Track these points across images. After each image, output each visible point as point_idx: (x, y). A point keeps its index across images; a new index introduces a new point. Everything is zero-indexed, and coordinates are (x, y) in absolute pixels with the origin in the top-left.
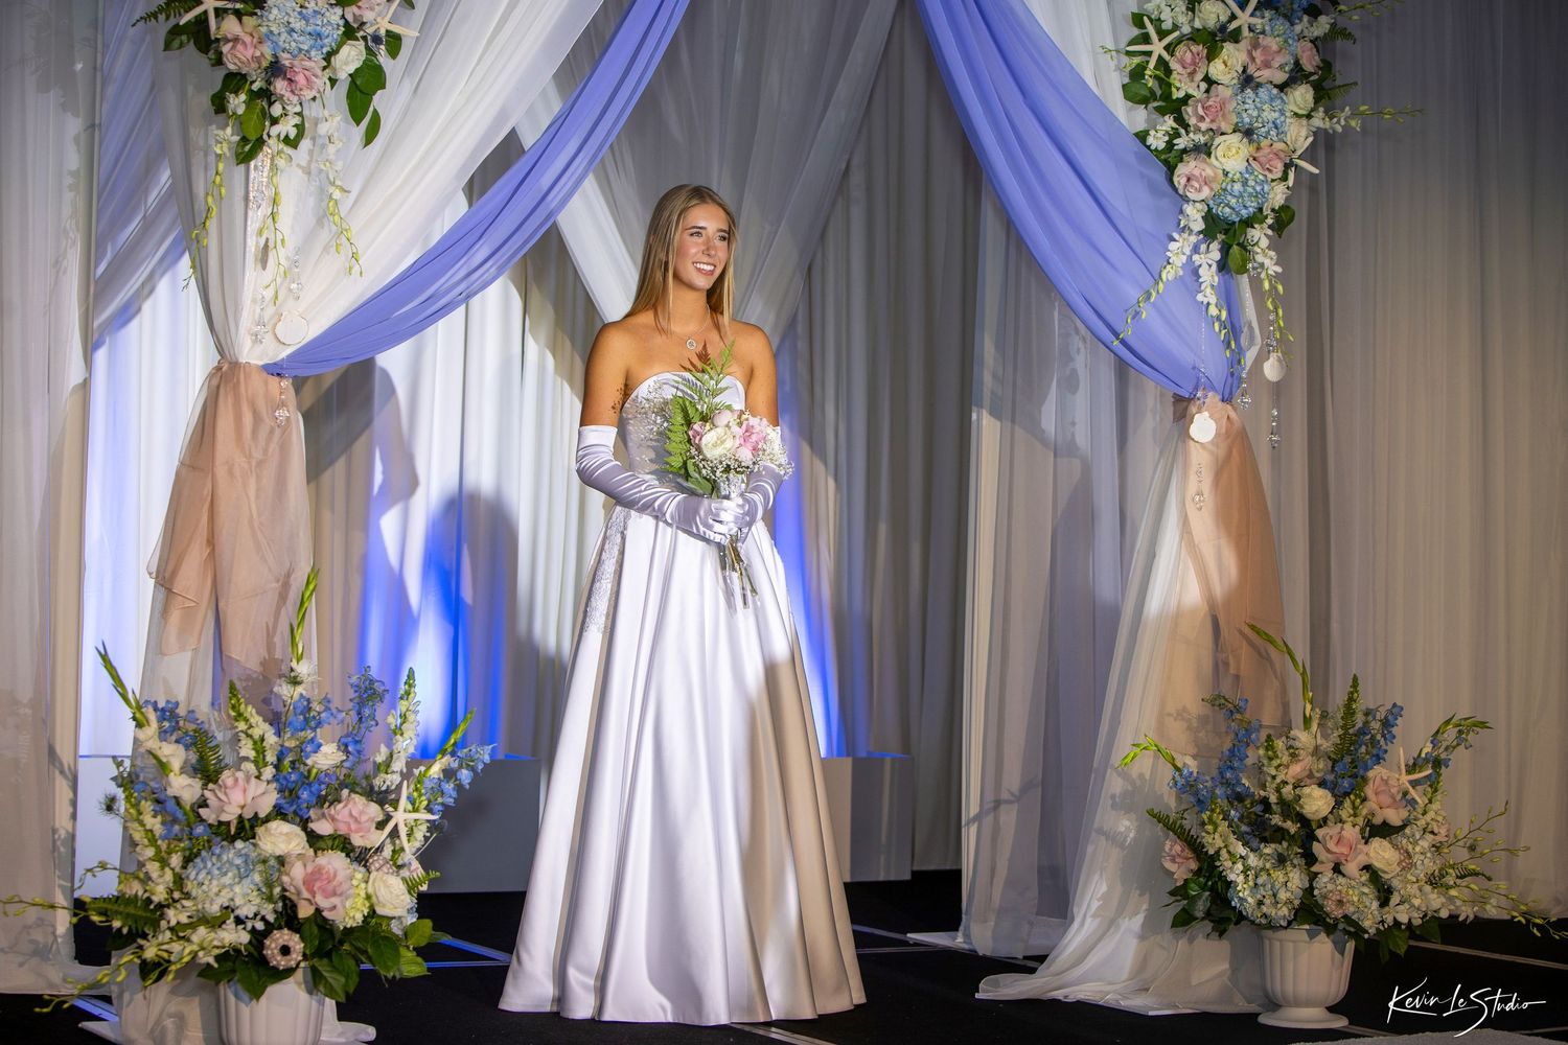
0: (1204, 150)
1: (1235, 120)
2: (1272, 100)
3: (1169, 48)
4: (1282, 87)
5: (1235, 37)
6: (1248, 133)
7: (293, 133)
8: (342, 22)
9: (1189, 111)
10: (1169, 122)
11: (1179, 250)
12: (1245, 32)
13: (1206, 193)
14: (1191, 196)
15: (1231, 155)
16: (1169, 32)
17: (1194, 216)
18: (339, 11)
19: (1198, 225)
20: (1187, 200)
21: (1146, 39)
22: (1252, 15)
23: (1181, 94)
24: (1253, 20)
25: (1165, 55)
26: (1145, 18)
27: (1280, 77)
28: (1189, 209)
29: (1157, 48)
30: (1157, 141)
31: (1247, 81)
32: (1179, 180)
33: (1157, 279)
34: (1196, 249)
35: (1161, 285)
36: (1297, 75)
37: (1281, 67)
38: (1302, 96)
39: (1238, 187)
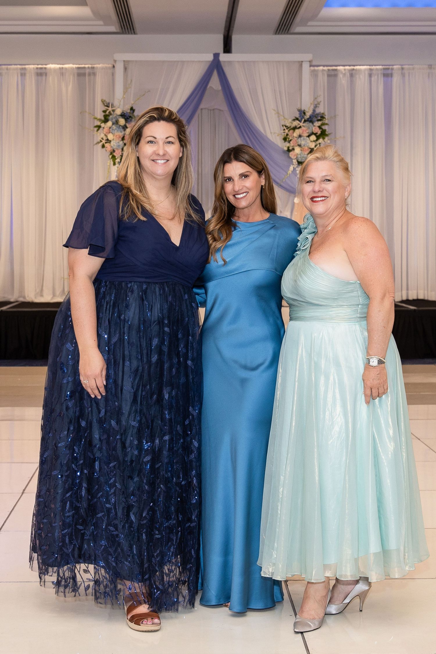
0: (293, 149)
1: (297, 144)
2: (304, 139)
3: (289, 131)
4: (309, 136)
5: (300, 127)
6: (300, 146)
7: (120, 161)
8: (123, 144)
9: (291, 142)
10: (287, 144)
11: (291, 168)
12: (302, 126)
13: (295, 157)
14: (293, 158)
15: (297, 150)
16: (288, 128)
17: (295, 161)
18: (122, 142)
19: (297, 163)
20: (292, 159)
21: (284, 130)
22: (304, 123)
23: (290, 140)
24: (304, 124)
25: (288, 132)
26: (284, 126)
27: (307, 135)
28: (294, 161)
29: (287, 131)
30: (286, 149)
31: (300, 136)
32: (290, 156)
33: (287, 174)
34: (297, 167)
35: (288, 175)
36: (312, 133)
37: (308, 133)
38: (313, 138)
39: (299, 156)
